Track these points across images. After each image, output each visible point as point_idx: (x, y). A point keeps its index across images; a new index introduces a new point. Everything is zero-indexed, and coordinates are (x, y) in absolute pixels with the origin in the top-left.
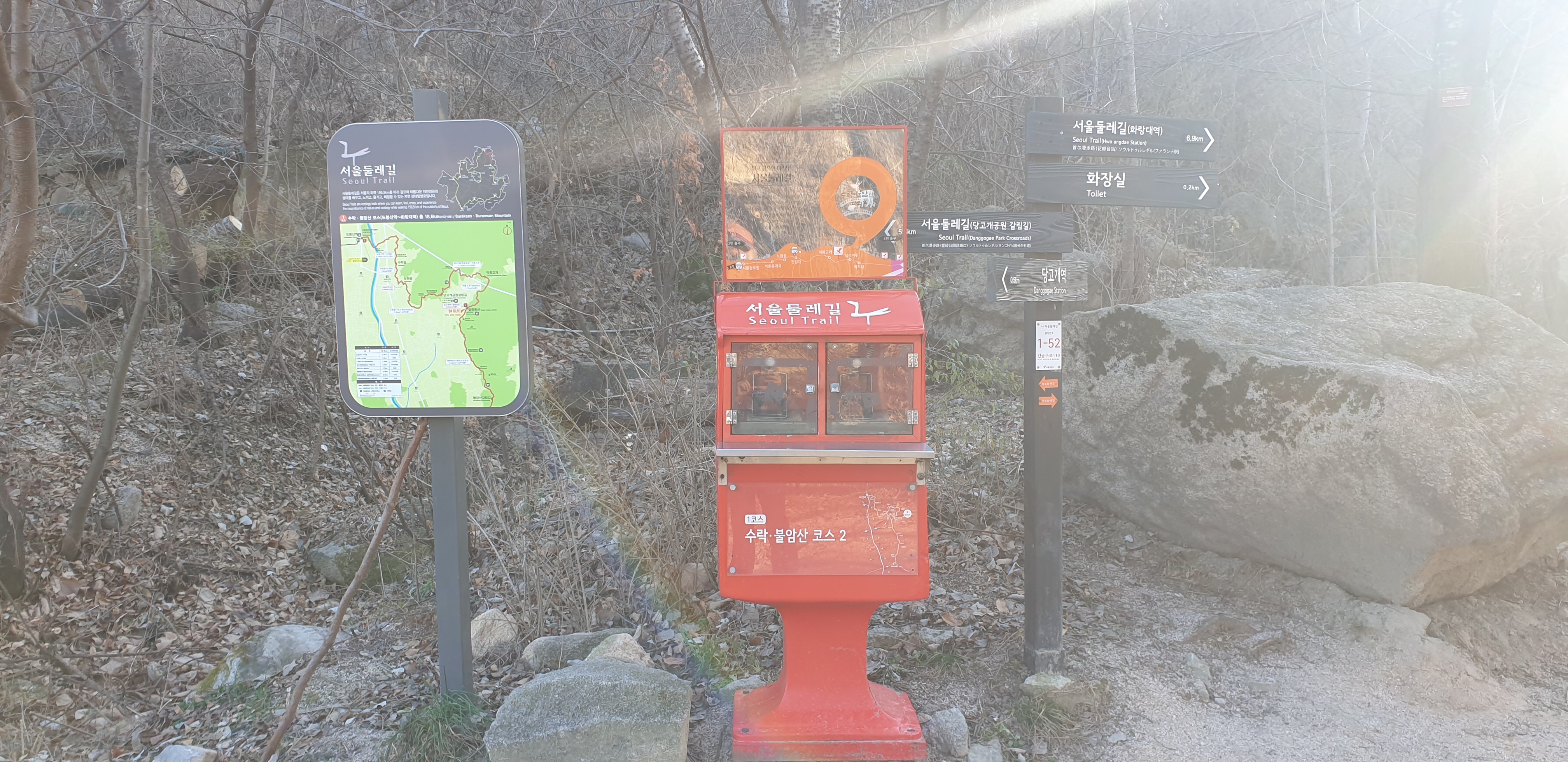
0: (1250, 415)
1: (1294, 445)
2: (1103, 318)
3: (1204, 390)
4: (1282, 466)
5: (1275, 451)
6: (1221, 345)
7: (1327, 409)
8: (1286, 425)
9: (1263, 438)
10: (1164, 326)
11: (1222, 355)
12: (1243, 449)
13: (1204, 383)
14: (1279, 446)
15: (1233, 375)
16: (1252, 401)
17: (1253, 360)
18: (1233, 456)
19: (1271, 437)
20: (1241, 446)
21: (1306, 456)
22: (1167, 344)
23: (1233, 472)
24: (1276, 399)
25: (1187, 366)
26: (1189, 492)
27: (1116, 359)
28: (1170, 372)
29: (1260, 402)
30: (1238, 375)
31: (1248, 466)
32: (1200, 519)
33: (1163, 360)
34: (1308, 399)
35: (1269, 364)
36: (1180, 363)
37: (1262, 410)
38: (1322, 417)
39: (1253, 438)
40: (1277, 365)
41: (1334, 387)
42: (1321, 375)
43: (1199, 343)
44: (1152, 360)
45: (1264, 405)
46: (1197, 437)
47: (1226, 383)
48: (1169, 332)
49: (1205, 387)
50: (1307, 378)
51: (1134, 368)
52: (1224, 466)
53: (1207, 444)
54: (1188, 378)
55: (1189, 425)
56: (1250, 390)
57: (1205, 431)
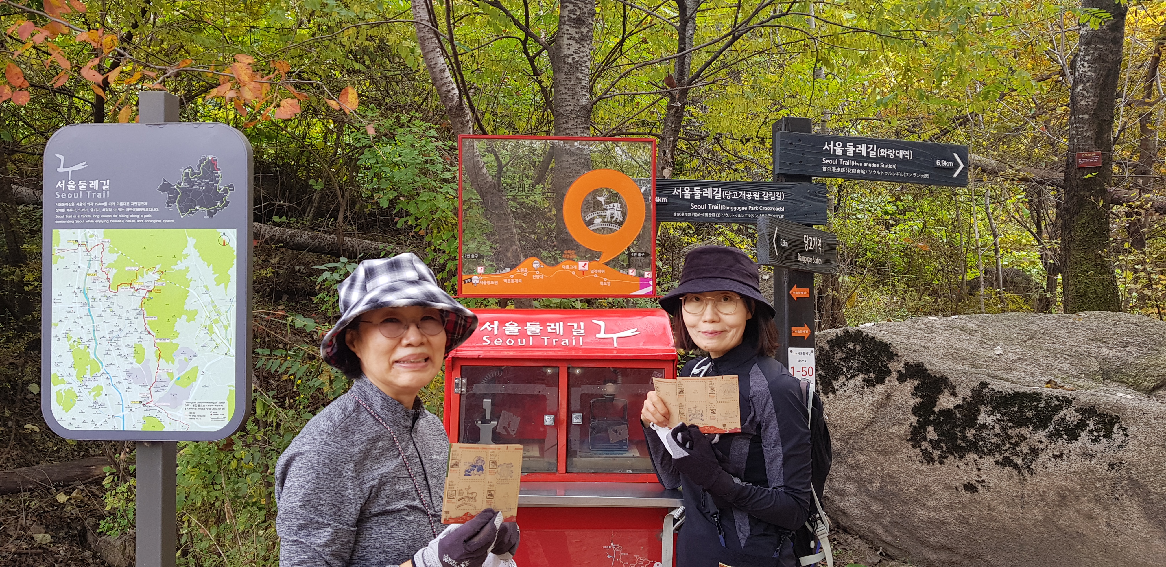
0: (983, 439)
1: (1031, 472)
2: (831, 340)
3: (934, 413)
4: (1017, 492)
5: (1010, 477)
6: (950, 369)
7: (1065, 437)
8: (1022, 451)
9: (997, 463)
10: (891, 349)
11: (952, 379)
12: (977, 472)
13: (935, 406)
14: (1015, 473)
15: (964, 399)
16: (984, 426)
17: (984, 385)
18: (966, 480)
19: (1007, 462)
20: (975, 469)
21: (1044, 483)
22: (896, 367)
23: (966, 496)
24: (1010, 424)
25: (916, 388)
26: (920, 512)
27: (845, 379)
28: (899, 394)
29: (993, 428)
30: (969, 399)
31: (982, 490)
32: (932, 539)
33: (892, 382)
34: (1044, 427)
35: (1001, 390)
36: (910, 385)
37: (996, 435)
38: (1061, 444)
39: (987, 462)
40: (1009, 390)
41: (1072, 416)
42: (1057, 402)
43: (927, 366)
44: (881, 380)
45: (997, 430)
46: (929, 459)
47: (957, 407)
48: (896, 355)
49: (936, 410)
50: (1042, 405)
51: (863, 388)
52: (957, 489)
53: (938, 465)
54: (918, 400)
55: (920, 446)
56: (982, 414)
57: (936, 453)
